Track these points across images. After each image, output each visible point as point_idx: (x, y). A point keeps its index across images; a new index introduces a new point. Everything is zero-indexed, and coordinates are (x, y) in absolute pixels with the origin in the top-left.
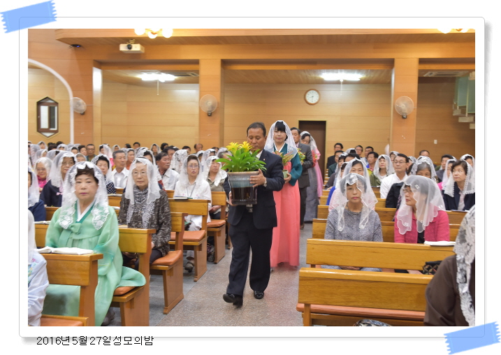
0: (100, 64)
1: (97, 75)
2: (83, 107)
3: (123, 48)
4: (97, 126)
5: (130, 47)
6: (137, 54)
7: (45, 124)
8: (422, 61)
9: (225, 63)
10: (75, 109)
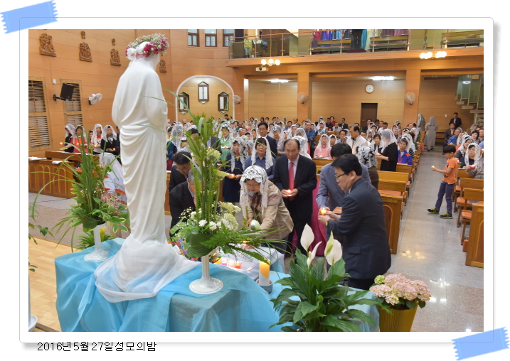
0: (247, 77)
1: (246, 82)
2: (239, 100)
3: (257, 69)
4: (246, 109)
5: (261, 69)
6: (264, 72)
7: (222, 107)
8: (422, 71)
9: (311, 74)
10: (235, 101)
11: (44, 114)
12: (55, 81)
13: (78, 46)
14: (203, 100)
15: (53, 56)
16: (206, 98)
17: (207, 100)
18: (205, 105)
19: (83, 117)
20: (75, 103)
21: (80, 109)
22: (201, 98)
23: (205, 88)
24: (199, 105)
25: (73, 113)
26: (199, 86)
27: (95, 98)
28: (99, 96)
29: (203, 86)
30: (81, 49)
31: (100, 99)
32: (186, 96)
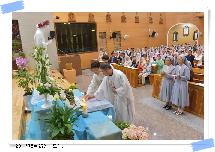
2: (201, 34)
10: (199, 35)
11: (106, 44)
12: (111, 31)
13: (121, 17)
14: (186, 35)
15: (111, 22)
16: (187, 34)
17: (188, 35)
18: (187, 37)
19: (121, 45)
20: (119, 39)
21: (120, 42)
22: (185, 34)
23: (187, 29)
24: (183, 37)
25: (117, 43)
26: (184, 28)
27: (126, 37)
28: (128, 36)
29: (186, 28)
30: (122, 18)
31: (128, 37)
32: (177, 34)
